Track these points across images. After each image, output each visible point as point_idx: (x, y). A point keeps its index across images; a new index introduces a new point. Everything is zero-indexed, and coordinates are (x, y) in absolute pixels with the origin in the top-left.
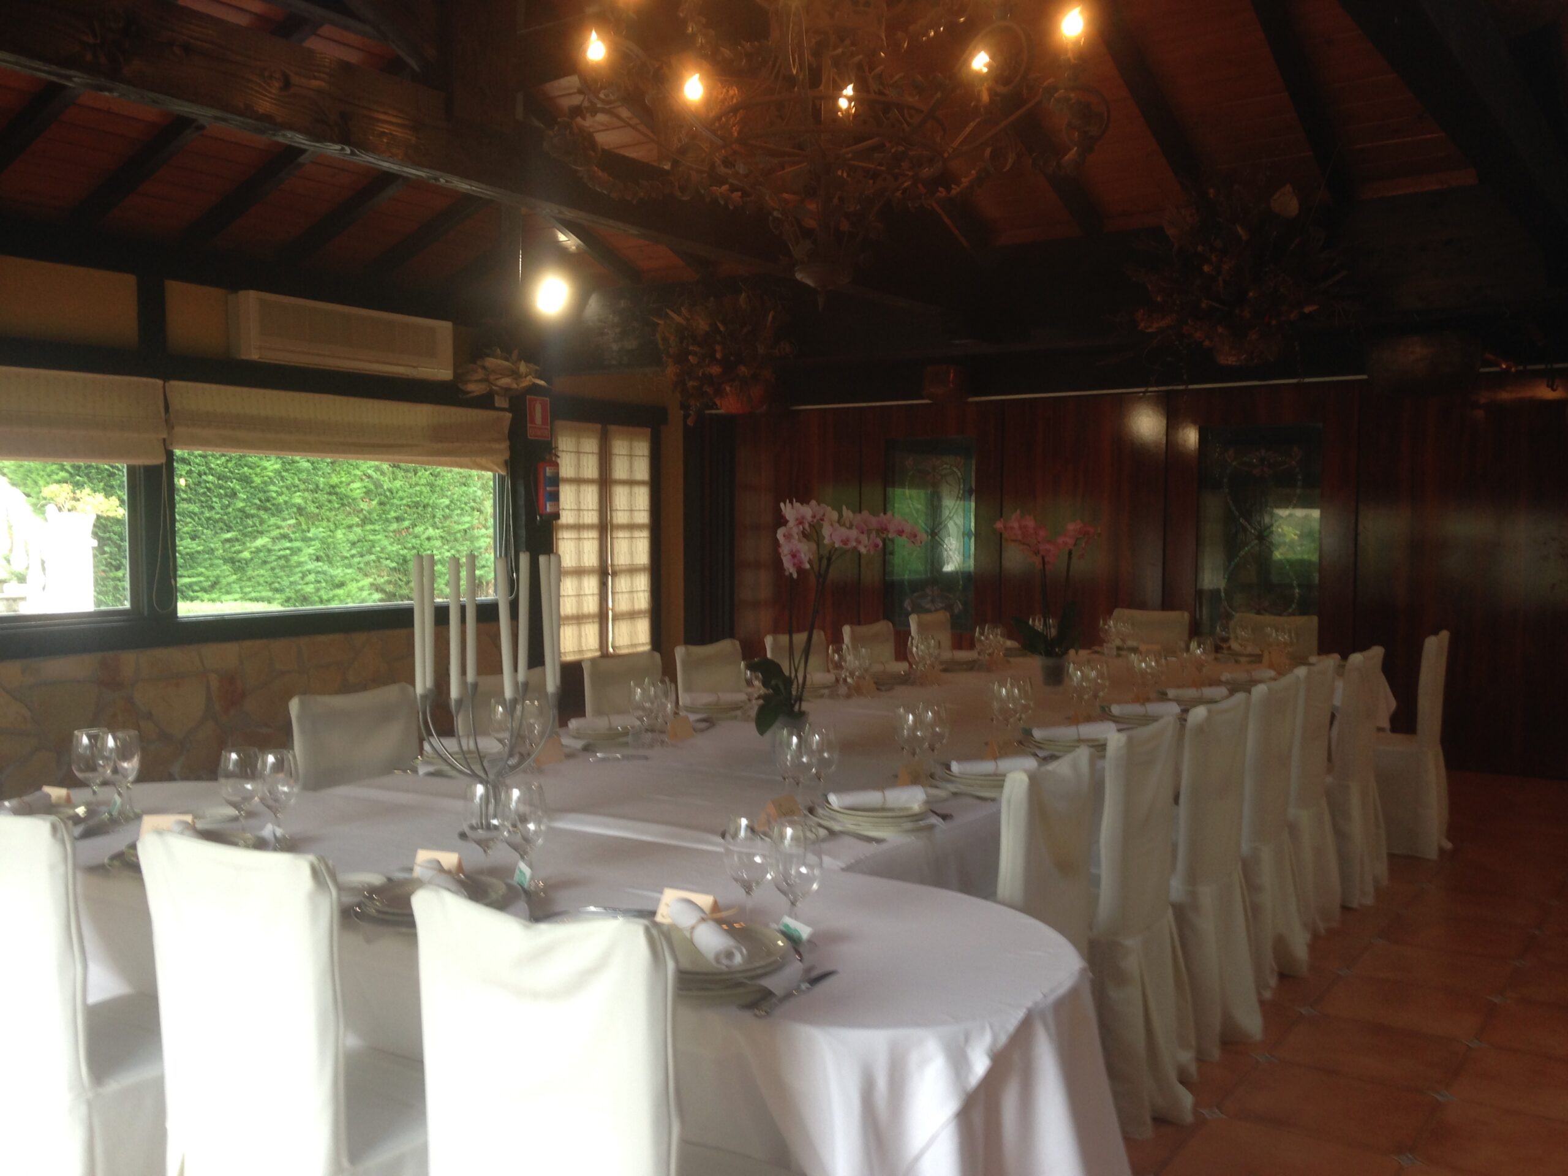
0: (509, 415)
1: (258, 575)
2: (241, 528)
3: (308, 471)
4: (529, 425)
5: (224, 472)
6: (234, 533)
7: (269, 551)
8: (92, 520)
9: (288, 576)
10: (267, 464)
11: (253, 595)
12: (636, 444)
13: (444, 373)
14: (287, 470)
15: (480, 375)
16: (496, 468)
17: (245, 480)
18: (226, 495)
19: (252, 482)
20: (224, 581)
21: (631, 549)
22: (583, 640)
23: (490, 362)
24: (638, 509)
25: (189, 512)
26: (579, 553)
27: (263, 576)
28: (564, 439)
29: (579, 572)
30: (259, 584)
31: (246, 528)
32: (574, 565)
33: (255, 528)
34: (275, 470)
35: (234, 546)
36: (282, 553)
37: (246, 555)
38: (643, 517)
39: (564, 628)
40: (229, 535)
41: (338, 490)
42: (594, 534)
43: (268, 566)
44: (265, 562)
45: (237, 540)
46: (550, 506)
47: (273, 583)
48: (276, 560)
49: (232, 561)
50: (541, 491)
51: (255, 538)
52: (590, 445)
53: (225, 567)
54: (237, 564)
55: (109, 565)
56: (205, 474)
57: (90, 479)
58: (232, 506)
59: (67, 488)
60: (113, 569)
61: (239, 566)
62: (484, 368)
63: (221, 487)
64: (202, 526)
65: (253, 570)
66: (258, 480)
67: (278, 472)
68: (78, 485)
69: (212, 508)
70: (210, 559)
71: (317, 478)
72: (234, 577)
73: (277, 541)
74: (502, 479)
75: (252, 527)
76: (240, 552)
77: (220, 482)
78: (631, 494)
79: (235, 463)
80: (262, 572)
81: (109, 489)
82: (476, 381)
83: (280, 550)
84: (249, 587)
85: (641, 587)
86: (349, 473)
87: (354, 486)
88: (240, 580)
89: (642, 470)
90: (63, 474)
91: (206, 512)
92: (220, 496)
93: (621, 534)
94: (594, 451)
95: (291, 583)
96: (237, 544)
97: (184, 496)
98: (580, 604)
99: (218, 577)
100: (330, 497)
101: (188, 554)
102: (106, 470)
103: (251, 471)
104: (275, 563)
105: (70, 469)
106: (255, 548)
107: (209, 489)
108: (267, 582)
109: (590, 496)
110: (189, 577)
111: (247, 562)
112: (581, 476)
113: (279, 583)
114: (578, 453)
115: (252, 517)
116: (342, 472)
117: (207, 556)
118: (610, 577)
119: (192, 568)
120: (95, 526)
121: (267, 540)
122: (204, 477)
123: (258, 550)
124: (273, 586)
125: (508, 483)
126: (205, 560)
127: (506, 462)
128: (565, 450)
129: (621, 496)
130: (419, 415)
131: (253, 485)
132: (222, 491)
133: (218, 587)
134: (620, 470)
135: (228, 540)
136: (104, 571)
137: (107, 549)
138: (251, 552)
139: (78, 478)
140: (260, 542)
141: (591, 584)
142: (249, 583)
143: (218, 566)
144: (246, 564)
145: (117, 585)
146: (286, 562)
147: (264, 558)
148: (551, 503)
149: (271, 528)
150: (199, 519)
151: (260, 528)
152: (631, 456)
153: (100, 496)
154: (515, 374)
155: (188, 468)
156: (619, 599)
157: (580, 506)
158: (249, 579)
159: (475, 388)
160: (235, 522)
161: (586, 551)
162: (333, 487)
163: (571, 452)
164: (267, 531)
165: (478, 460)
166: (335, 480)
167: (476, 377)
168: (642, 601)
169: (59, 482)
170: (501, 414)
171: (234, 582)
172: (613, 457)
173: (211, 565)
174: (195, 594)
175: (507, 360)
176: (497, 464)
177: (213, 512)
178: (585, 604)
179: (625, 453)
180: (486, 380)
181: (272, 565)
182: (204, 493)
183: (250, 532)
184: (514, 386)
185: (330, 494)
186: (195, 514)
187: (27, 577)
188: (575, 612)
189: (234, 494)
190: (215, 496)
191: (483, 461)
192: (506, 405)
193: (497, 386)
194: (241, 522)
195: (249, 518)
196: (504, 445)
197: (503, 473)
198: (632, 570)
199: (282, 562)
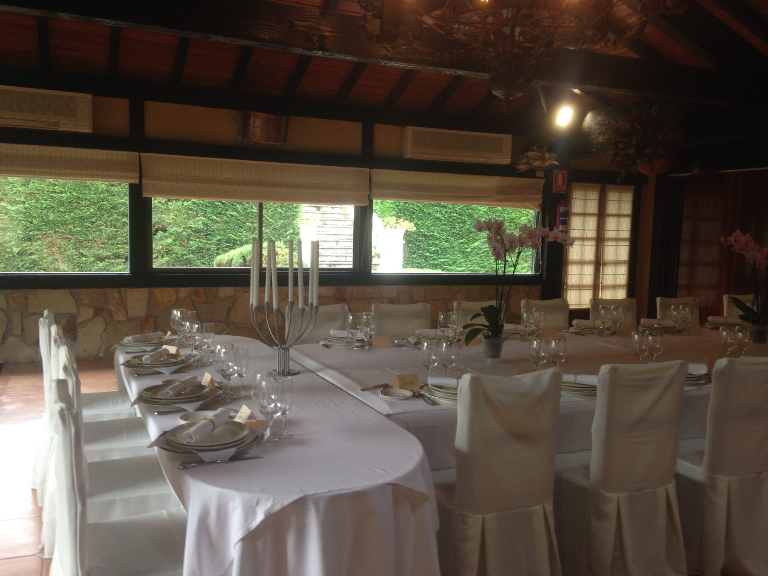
0: (543, 181)
1: (474, 259)
2: (468, 237)
3: (501, 211)
4: (554, 185)
5: (462, 212)
6: (464, 240)
7: (480, 248)
8: (403, 232)
9: (488, 260)
10: (481, 208)
11: (471, 268)
12: (624, 194)
13: (506, 161)
14: (490, 211)
15: (525, 160)
16: (534, 208)
17: (470, 216)
18: (462, 223)
19: (474, 217)
20: (458, 262)
21: (617, 251)
22: (582, 298)
23: (530, 154)
24: (622, 230)
25: (445, 230)
26: (582, 253)
27: (476, 260)
28: (577, 192)
29: (582, 263)
30: (474, 264)
31: (470, 238)
32: (579, 259)
33: (474, 238)
34: (485, 211)
35: (464, 246)
36: (485, 249)
37: (469, 250)
38: (626, 234)
39: (571, 292)
40: (462, 241)
41: (514, 220)
42: (593, 243)
43: (479, 255)
44: (477, 254)
45: (466, 243)
46: (561, 227)
47: (481, 263)
48: (483, 253)
49: (463, 252)
50: (558, 219)
51: (474, 242)
52: (593, 196)
53: (459, 255)
54: (465, 254)
55: (410, 252)
56: (453, 213)
57: (405, 215)
58: (464, 227)
59: (395, 218)
60: (412, 254)
61: (466, 255)
62: (527, 157)
63: (460, 219)
64: (450, 236)
65: (472, 257)
66: (476, 216)
67: (486, 212)
68: (400, 217)
69: (455, 228)
70: (453, 251)
71: (504, 215)
72: (463, 260)
73: (484, 244)
74: (538, 213)
75: (473, 237)
76: (467, 248)
77: (460, 216)
78: (618, 222)
79: (467, 208)
80: (476, 258)
81: (412, 219)
82: (523, 164)
83: (485, 248)
84: (470, 264)
85: (622, 273)
86: (521, 212)
87: (522, 218)
88: (466, 261)
89: (627, 208)
90: (394, 212)
91: (453, 230)
92: (458, 223)
93: (610, 243)
94: (596, 199)
95: (489, 264)
96: (465, 245)
97: (444, 223)
98: (581, 279)
99: (456, 259)
100: (511, 224)
101: (443, 248)
102: (412, 210)
103: (473, 211)
104: (482, 254)
105: (397, 210)
106: (474, 247)
107: (454, 219)
108: (478, 263)
109: (592, 223)
110: (443, 259)
111: (470, 253)
112: (587, 212)
113: (484, 263)
114: (585, 199)
115: (473, 233)
116: (517, 212)
117: (452, 250)
118: (602, 266)
119: (446, 255)
120: (405, 234)
121: (479, 243)
122: (452, 214)
123: (475, 248)
124: (481, 265)
125: (541, 216)
126: (451, 251)
127: (540, 205)
128: (577, 198)
129: (611, 224)
130: (493, 182)
131: (474, 218)
132: (460, 221)
133: (456, 264)
134: (612, 208)
135: (461, 243)
136: (408, 254)
137: (410, 245)
138: (472, 249)
139: (400, 214)
140: (476, 244)
141: (589, 270)
142: (470, 263)
143: (456, 254)
144: (469, 254)
145: (413, 261)
146: (488, 254)
147: (477, 252)
148: (562, 226)
149: (481, 238)
150: (450, 233)
151: (476, 238)
152: (620, 201)
153: (406, 222)
154: (543, 159)
155: (446, 210)
156: (606, 278)
157: (584, 228)
158: (470, 261)
159: (522, 167)
160: (465, 235)
161: (587, 251)
162: (512, 219)
163: (581, 199)
164: (480, 239)
165: (525, 204)
166: (513, 216)
167: (522, 162)
168: (623, 279)
169: (392, 216)
170: (539, 180)
171: (463, 262)
172: (608, 202)
173: (453, 254)
174: (446, 267)
175: (540, 152)
176: (536, 206)
177: (455, 230)
178: (585, 280)
179: (616, 199)
180: (528, 163)
181: (481, 255)
182: (452, 221)
183: (471, 239)
184: (542, 165)
185: (511, 222)
186: (448, 231)
187: (380, 256)
188: (578, 283)
189: (465, 222)
190: (457, 223)
191: (527, 204)
192: (542, 176)
193: (533, 166)
194: (468, 235)
195: (471, 233)
196: (540, 196)
197: (539, 210)
198: (616, 263)
199: (485, 254)
